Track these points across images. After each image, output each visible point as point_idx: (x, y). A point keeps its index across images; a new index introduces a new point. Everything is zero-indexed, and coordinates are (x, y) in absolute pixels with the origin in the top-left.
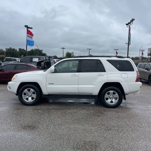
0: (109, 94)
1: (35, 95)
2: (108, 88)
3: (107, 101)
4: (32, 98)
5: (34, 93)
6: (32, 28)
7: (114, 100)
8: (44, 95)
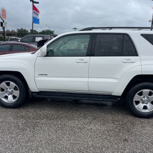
0: (141, 94)
1: (18, 91)
2: (141, 84)
3: (136, 106)
4: (14, 97)
5: (15, 89)
6: (38, 3)
7: (149, 105)
8: (33, 93)
